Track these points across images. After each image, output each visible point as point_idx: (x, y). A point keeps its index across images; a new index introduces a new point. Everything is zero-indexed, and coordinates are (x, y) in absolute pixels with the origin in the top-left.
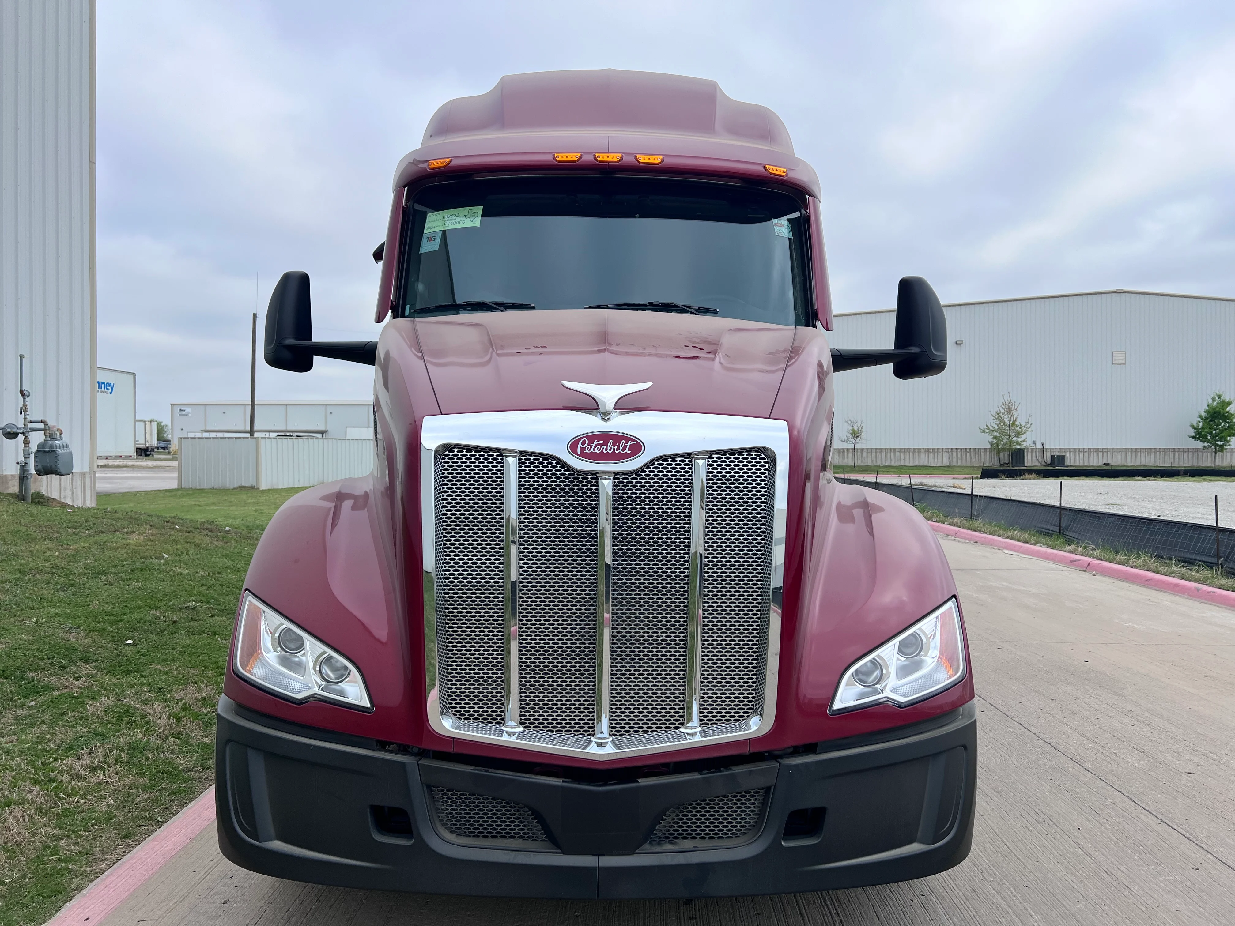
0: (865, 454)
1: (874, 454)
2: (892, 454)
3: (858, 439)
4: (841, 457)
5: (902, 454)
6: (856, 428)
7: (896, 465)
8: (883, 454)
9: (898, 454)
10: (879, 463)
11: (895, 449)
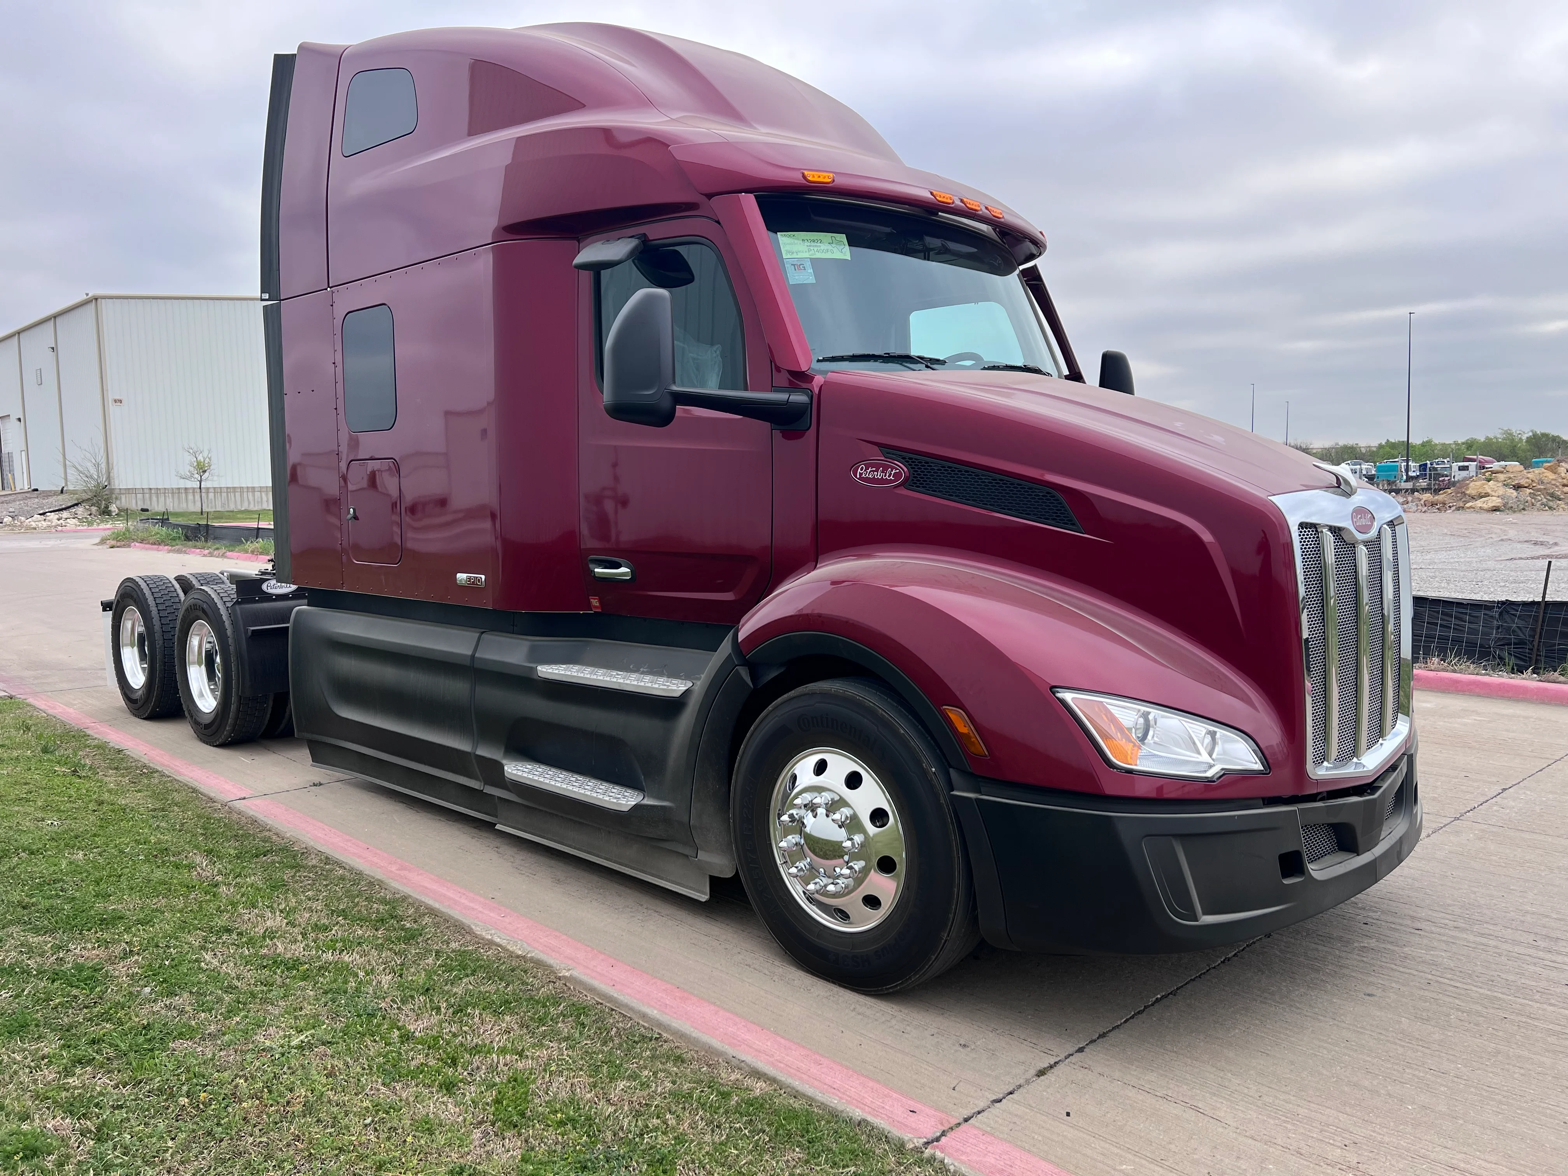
0: (211, 495)
1: (224, 495)
2: (250, 494)
3: (207, 474)
4: (176, 500)
5: (263, 494)
6: (200, 458)
7: (256, 508)
8: (238, 494)
9: (257, 494)
10: (232, 507)
11: (253, 488)
